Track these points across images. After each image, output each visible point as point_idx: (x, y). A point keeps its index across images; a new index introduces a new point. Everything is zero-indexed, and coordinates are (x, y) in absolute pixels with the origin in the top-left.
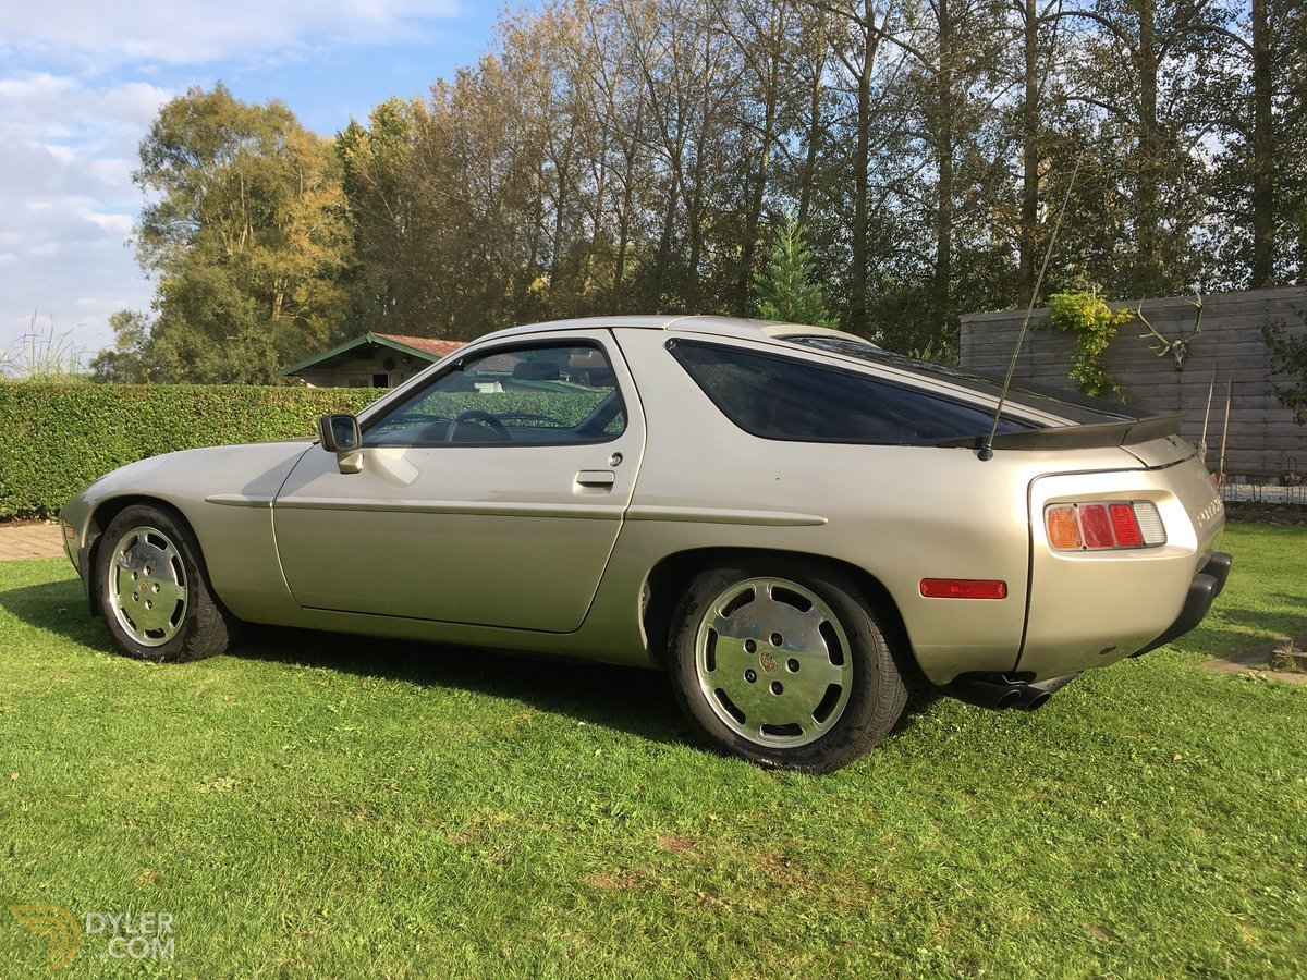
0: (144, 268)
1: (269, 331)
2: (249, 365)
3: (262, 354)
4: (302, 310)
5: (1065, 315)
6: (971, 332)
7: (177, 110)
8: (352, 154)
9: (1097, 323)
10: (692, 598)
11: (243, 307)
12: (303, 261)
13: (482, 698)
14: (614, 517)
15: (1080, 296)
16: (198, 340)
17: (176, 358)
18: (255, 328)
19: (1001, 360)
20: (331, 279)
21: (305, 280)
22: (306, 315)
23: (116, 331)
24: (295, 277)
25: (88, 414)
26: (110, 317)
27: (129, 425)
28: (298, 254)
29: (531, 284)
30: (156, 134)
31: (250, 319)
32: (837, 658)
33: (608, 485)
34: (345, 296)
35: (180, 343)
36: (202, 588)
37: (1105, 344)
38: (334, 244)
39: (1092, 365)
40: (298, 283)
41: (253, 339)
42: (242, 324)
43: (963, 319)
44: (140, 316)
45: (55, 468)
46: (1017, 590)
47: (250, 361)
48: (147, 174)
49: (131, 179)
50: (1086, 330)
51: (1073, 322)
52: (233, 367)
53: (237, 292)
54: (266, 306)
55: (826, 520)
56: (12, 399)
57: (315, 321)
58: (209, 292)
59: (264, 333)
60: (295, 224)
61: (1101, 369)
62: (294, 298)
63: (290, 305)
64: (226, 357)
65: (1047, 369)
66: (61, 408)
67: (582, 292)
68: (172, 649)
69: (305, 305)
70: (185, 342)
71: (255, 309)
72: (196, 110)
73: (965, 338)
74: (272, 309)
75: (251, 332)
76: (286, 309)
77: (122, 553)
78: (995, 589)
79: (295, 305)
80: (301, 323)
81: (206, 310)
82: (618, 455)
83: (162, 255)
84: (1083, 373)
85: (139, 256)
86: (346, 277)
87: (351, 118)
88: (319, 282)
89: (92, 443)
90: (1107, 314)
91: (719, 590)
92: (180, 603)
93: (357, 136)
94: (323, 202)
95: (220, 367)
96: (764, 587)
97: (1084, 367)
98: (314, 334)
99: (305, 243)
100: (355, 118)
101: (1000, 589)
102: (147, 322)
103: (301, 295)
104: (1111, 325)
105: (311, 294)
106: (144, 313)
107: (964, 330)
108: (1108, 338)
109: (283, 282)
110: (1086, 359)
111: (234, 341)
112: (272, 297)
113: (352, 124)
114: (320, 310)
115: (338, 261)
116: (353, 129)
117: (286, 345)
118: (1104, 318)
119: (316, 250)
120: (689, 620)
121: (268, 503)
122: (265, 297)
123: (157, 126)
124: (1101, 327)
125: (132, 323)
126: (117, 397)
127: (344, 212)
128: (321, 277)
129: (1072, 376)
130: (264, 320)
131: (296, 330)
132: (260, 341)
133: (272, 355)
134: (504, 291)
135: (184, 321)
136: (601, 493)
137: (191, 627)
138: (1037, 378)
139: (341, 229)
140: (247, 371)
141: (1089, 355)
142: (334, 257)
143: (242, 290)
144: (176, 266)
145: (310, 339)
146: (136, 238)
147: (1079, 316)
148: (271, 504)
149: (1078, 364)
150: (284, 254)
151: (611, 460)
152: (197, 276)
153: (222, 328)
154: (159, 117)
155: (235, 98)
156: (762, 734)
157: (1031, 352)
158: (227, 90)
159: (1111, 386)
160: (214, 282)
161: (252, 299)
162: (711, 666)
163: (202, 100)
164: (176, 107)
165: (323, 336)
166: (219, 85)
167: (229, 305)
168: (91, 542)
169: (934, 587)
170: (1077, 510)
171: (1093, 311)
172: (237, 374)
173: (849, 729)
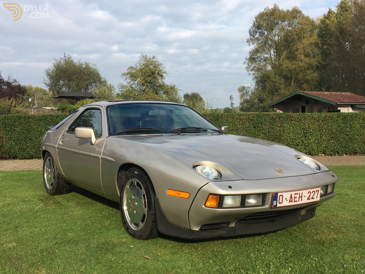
0: (248, 71)
7: (261, 16)
8: (328, 22)
11: (279, 82)
12: (301, 64)
16: (264, 95)
17: (257, 101)
18: (283, 89)
20: (312, 70)
21: (302, 71)
22: (302, 84)
23: (240, 93)
24: (298, 70)
26: (238, 88)
28: (299, 61)
30: (254, 26)
31: (282, 86)
34: (318, 76)
35: (259, 96)
38: (314, 57)
40: (299, 72)
41: (283, 94)
42: (279, 88)
44: (248, 87)
48: (251, 39)
49: (246, 42)
53: (278, 77)
54: (289, 81)
59: (286, 91)
60: (299, 51)
63: (297, 81)
69: (302, 80)
71: (284, 83)
72: (267, 15)
75: (282, 91)
76: (295, 82)
79: (299, 80)
80: (300, 87)
81: (267, 84)
83: (254, 66)
85: (247, 67)
86: (318, 68)
87: (329, 8)
88: (308, 71)
93: (331, 14)
94: (310, 41)
99: (303, 57)
100: (330, 8)
102: (250, 89)
105: (304, 76)
112: (291, 78)
113: (330, 10)
114: (307, 81)
115: (315, 63)
116: (330, 12)
119: (307, 60)
122: (287, 78)
123: (254, 23)
125: (245, 90)
127: (318, 44)
128: (308, 69)
132: (285, 94)
139: (316, 51)
142: (313, 62)
143: (280, 76)
144: (259, 70)
146: (247, 61)
150: (295, 62)
154: (255, 20)
155: (280, 8)
158: (278, 6)
160: (270, 74)
161: (283, 80)
163: (269, 11)
164: (260, 15)
166: (275, 5)
167: (275, 82)
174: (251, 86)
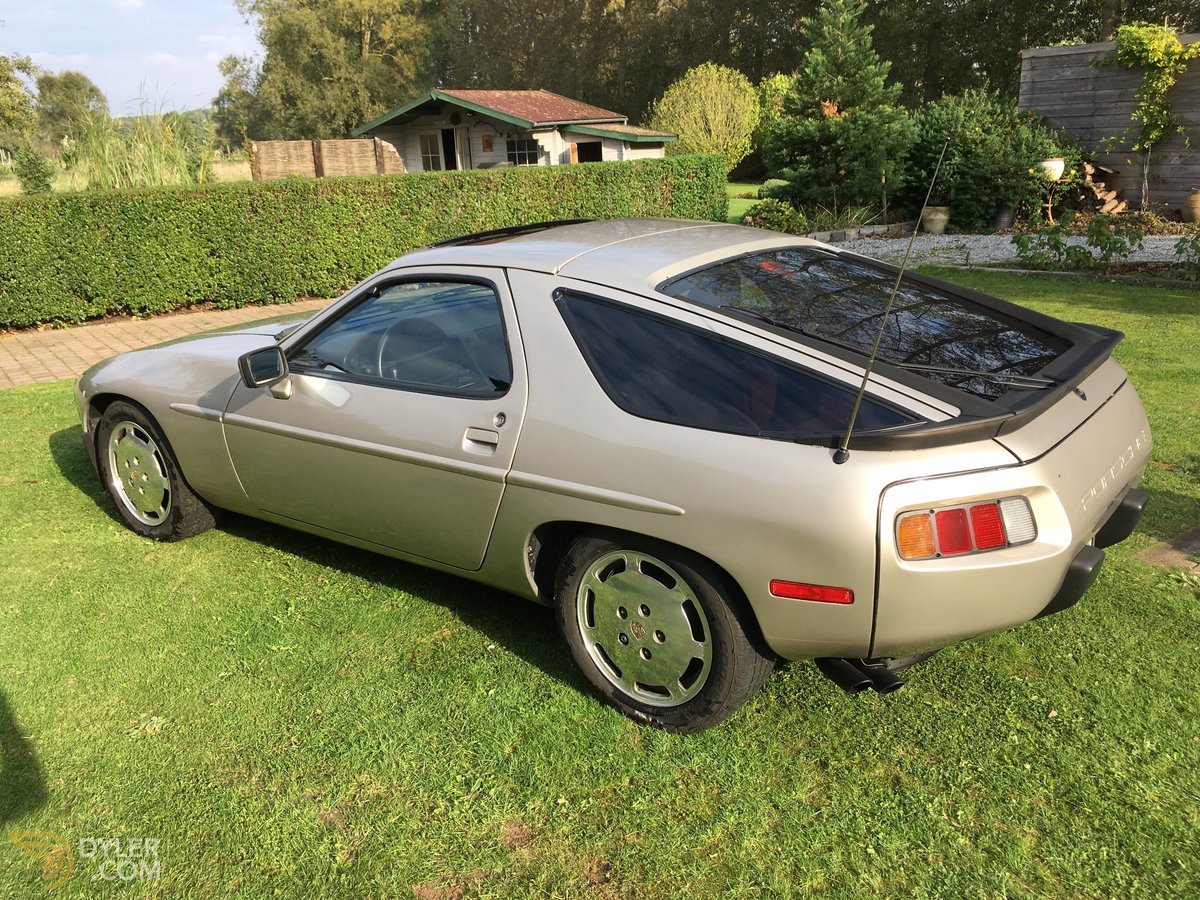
0: (243, 13)
1: (360, 71)
2: (344, 106)
3: (355, 94)
4: (388, 47)
5: (1132, 51)
6: (1033, 69)
9: (1166, 58)
10: (571, 560)
11: (335, 48)
13: (417, 602)
14: (496, 480)
15: (1149, 28)
16: (297, 83)
17: (279, 101)
18: (347, 68)
19: (1063, 99)
20: (413, 13)
21: (388, 16)
22: (392, 52)
23: (225, 75)
24: (379, 14)
25: (155, 218)
26: (219, 62)
27: (193, 226)
29: (606, 6)
31: (342, 59)
32: (699, 635)
33: (494, 445)
34: (428, 31)
35: (282, 86)
36: (180, 482)
37: (1171, 81)
39: (1156, 104)
40: (382, 19)
41: (346, 79)
42: (335, 65)
43: (1025, 54)
44: (245, 60)
45: (134, 271)
46: (864, 596)
47: (345, 102)
50: (1153, 66)
51: (1140, 58)
52: (330, 108)
53: (327, 32)
54: (356, 44)
55: (683, 512)
56: (86, 209)
57: (400, 58)
58: (303, 34)
59: (355, 73)
61: (1166, 108)
62: (381, 35)
63: (378, 43)
64: (323, 99)
65: (1110, 109)
66: (131, 215)
67: (656, 13)
68: (165, 531)
69: (390, 42)
70: (286, 84)
71: (345, 48)
73: (1025, 76)
74: (361, 48)
75: (343, 73)
76: (374, 48)
77: (116, 441)
78: (844, 595)
79: (382, 43)
80: (388, 61)
81: (301, 52)
82: (502, 415)
84: (1146, 113)
86: (427, 10)
88: (403, 18)
89: (162, 244)
90: (1178, 48)
91: (594, 556)
92: (166, 491)
95: (319, 108)
96: (634, 559)
97: (1149, 107)
98: (400, 71)
101: (847, 596)
102: (251, 65)
103: (386, 33)
104: (1181, 60)
105: (396, 30)
106: (248, 57)
107: (1025, 65)
108: (1176, 75)
109: (370, 19)
110: (1151, 98)
111: (330, 82)
112: (361, 35)
114: (404, 46)
117: (376, 84)
118: (1173, 53)
120: (569, 579)
121: (218, 417)
122: (352, 35)
124: (1169, 63)
125: (238, 67)
126: (180, 201)
128: (403, 12)
129: (1134, 117)
130: (355, 59)
131: (384, 67)
132: (352, 81)
133: (364, 95)
134: (581, 14)
135: (283, 64)
136: (487, 452)
137: (177, 516)
138: (1099, 118)
140: (343, 112)
141: (1155, 93)
143: (333, 31)
144: (271, 9)
145: (398, 77)
147: (1147, 51)
148: (221, 419)
149: (1142, 104)
151: (496, 420)
152: (290, 19)
153: (318, 70)
156: (636, 689)
157: (1094, 89)
159: (1175, 127)
160: (306, 24)
161: (342, 39)
162: (592, 622)
165: (409, 74)
167: (321, 46)
168: (94, 426)
169: (783, 588)
170: (933, 516)
171: (1163, 46)
172: (335, 115)
173: (709, 702)
174: (254, 57)
